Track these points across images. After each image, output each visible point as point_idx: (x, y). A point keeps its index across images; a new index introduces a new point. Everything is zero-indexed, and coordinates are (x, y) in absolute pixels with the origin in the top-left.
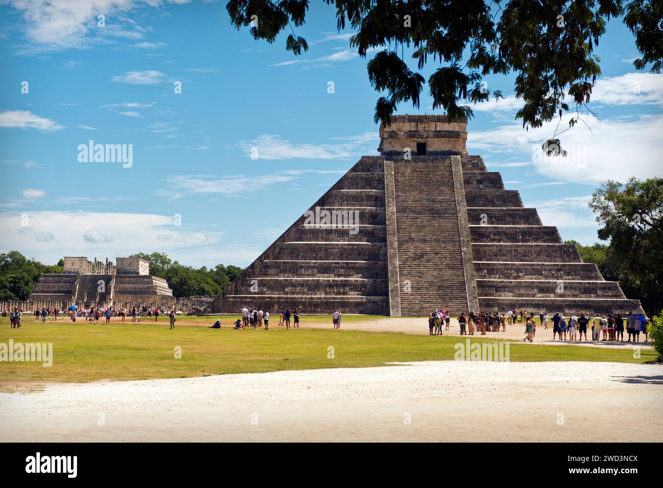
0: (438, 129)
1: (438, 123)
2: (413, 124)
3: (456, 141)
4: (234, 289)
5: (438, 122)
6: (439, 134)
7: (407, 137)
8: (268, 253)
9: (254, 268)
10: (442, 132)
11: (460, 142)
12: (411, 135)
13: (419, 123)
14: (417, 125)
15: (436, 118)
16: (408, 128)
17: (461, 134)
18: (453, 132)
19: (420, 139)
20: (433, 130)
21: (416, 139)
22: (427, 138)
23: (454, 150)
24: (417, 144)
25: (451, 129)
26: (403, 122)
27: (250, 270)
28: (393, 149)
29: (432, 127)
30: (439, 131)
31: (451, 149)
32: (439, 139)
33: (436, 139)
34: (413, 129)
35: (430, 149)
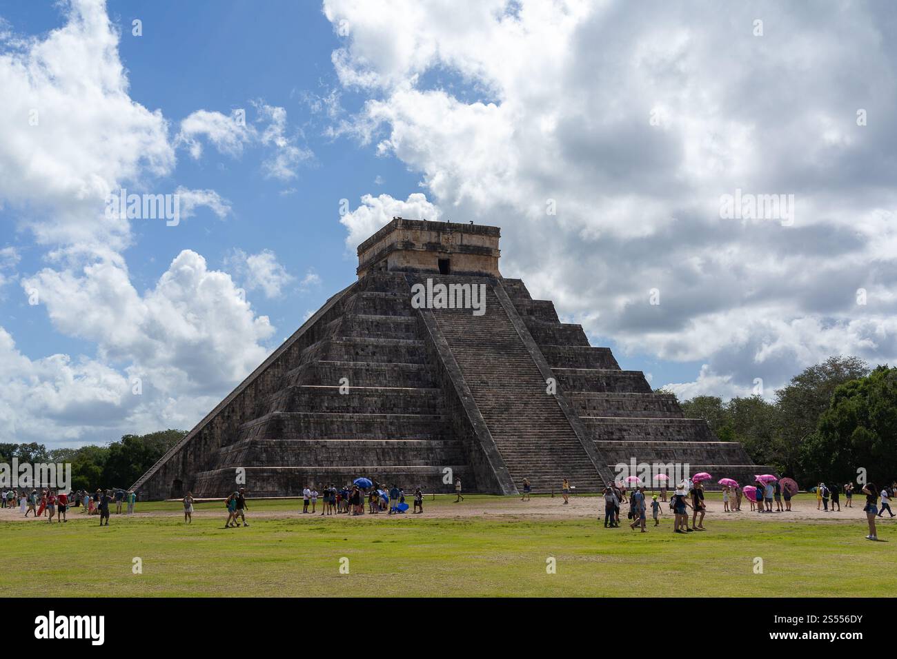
0: (465, 242)
1: (464, 235)
2: (434, 234)
3: (486, 260)
4: (181, 460)
5: (464, 233)
6: (466, 250)
7: (426, 251)
8: (234, 406)
9: (212, 428)
10: (469, 246)
11: (491, 261)
12: (432, 247)
13: (441, 233)
14: (439, 236)
15: (462, 228)
16: (428, 238)
17: (493, 251)
18: (482, 247)
19: (442, 254)
20: (459, 243)
21: (437, 254)
22: (450, 253)
23: (485, 271)
24: (439, 260)
25: (480, 244)
26: (422, 229)
27: (206, 432)
28: (409, 265)
29: (457, 240)
30: (466, 245)
31: (481, 270)
32: (465, 255)
33: (462, 256)
34: (434, 240)
35: (455, 268)
